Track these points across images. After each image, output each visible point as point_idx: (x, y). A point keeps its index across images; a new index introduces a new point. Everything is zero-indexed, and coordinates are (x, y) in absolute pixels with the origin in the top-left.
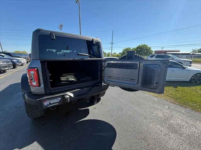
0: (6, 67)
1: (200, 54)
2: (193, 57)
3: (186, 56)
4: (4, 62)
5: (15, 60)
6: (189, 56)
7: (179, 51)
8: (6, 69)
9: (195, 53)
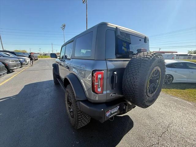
0: (15, 66)
1: (195, 55)
2: (192, 58)
3: (184, 57)
4: (13, 61)
5: (21, 60)
6: (187, 57)
7: (177, 52)
8: (15, 68)
9: (191, 54)
